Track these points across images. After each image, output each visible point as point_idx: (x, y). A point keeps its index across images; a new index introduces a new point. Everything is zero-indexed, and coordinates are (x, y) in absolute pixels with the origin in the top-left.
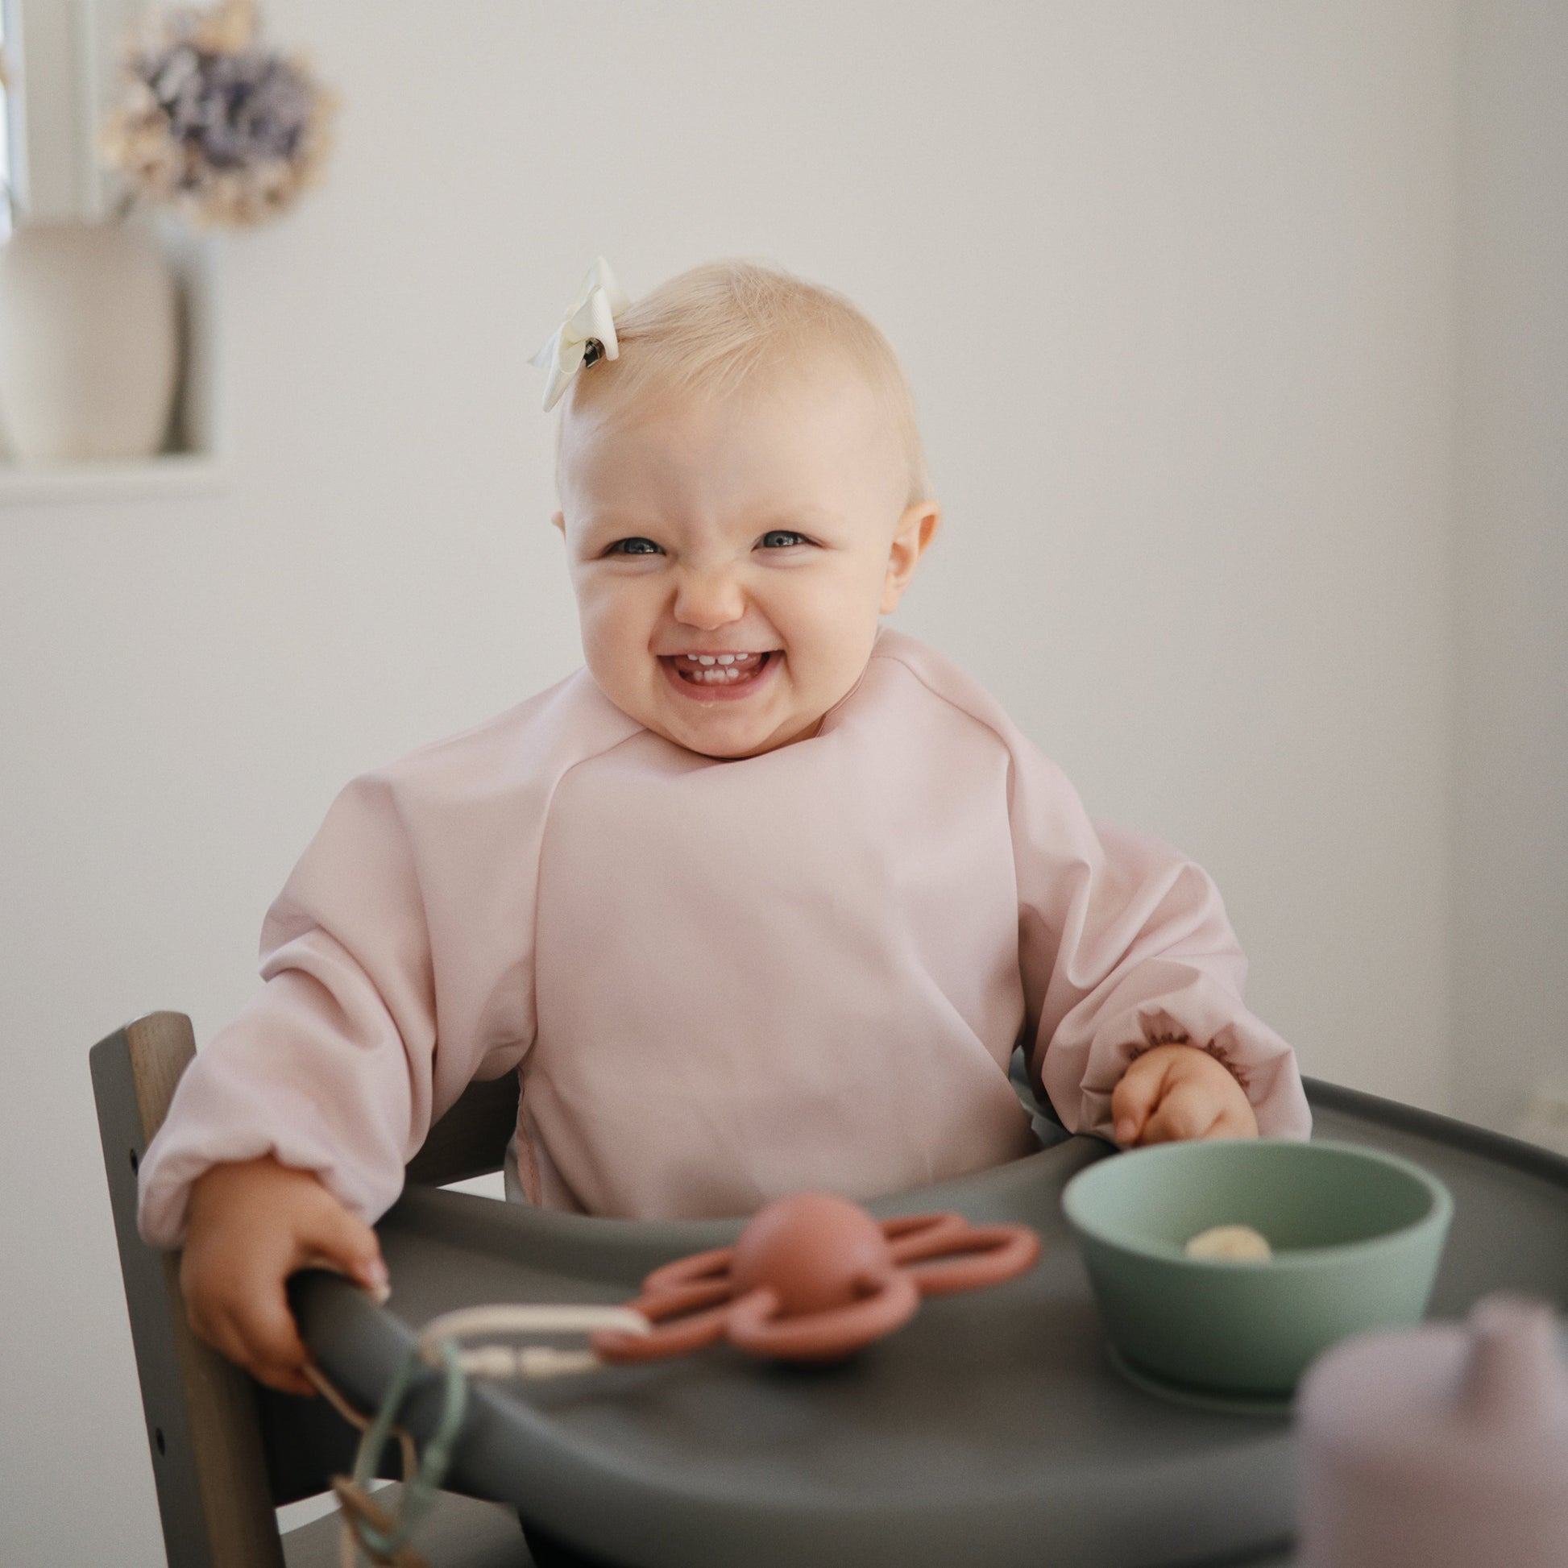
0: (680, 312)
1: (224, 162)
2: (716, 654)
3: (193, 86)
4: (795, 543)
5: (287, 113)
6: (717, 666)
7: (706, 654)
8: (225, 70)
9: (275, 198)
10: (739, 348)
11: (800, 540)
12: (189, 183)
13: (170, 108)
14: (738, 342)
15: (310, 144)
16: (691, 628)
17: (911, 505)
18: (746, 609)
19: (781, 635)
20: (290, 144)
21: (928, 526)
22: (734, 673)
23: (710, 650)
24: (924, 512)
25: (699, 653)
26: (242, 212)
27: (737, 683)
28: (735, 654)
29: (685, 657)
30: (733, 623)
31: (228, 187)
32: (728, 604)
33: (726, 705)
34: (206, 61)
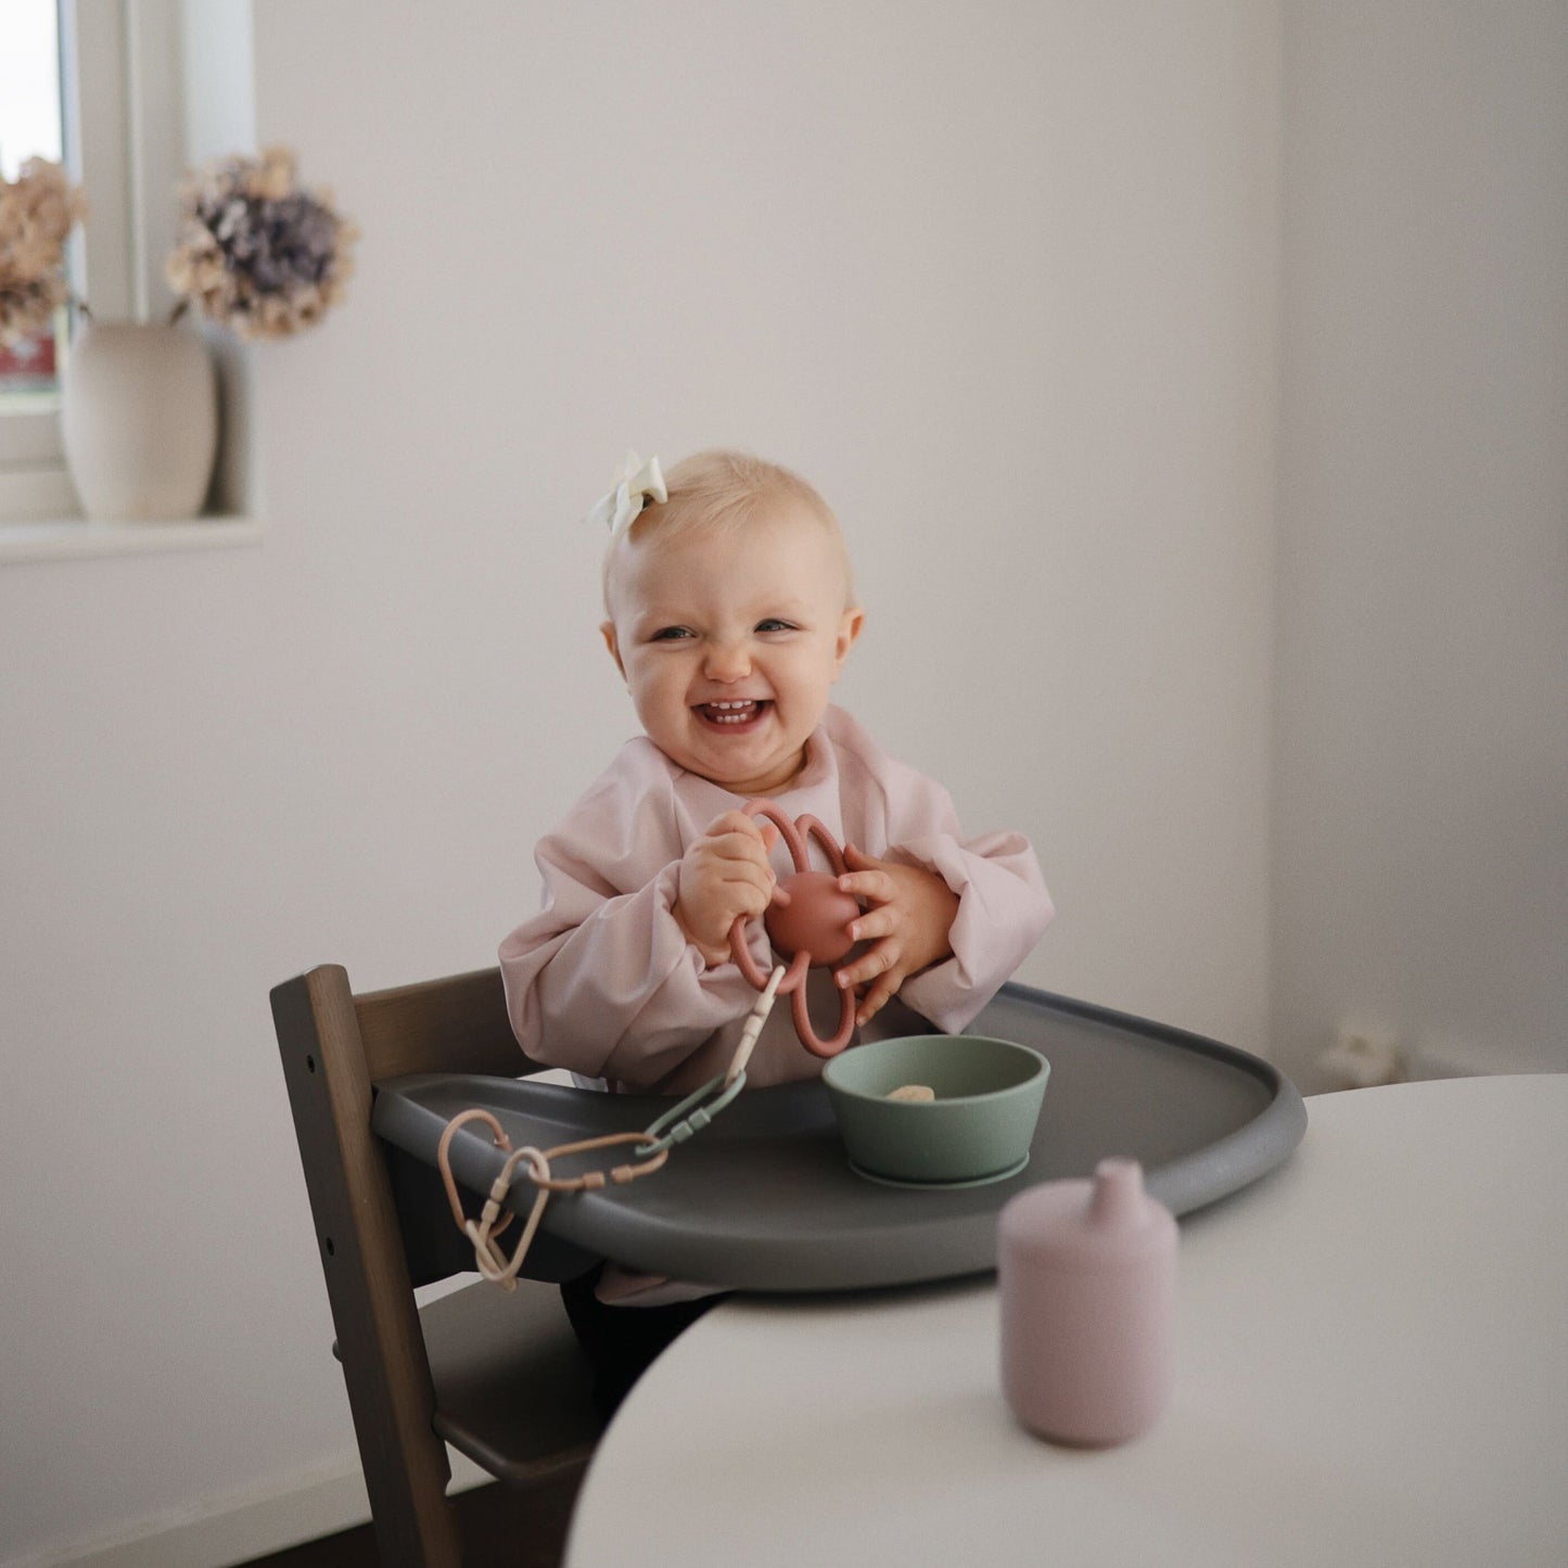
0: (699, 479)
1: (268, 289)
2: (731, 701)
3: (244, 227)
4: (780, 629)
5: (316, 248)
6: (732, 711)
7: (725, 701)
8: (268, 212)
9: (308, 314)
10: (742, 500)
11: (782, 626)
12: (242, 304)
13: (227, 246)
14: (742, 496)
15: (334, 268)
16: (716, 682)
17: (847, 610)
18: (752, 670)
19: (775, 689)
20: (320, 270)
21: (857, 623)
22: (744, 716)
23: (728, 697)
24: (853, 616)
25: (719, 701)
26: (283, 326)
27: (747, 722)
28: (743, 700)
29: (708, 705)
30: (744, 678)
31: (273, 308)
32: (742, 666)
33: (740, 737)
34: (255, 204)
